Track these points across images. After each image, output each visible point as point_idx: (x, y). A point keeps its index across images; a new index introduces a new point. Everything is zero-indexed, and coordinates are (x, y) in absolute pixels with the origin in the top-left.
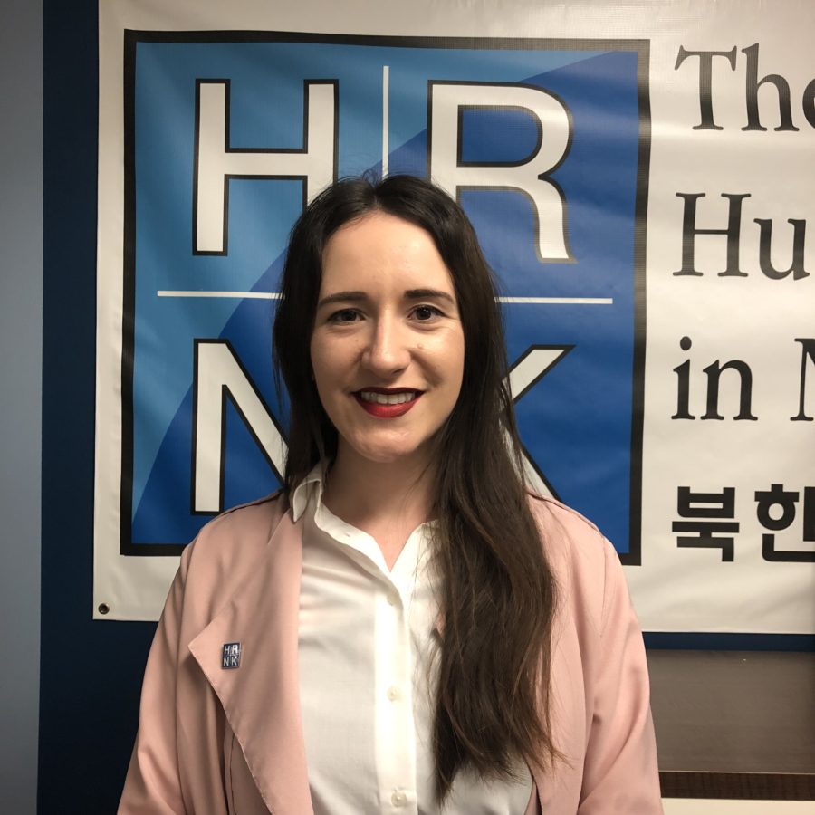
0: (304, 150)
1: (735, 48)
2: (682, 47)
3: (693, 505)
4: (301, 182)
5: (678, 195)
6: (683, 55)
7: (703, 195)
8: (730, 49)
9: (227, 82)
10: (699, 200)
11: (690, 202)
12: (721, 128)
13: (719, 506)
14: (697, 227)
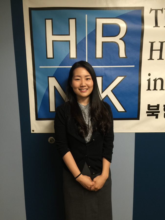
0: (69, 35)
1: (163, 8)
2: (151, 8)
3: (151, 108)
4: (69, 42)
5: (150, 42)
6: (151, 10)
7: (155, 42)
8: (162, 9)
9: (52, 19)
10: (154, 43)
11: (152, 44)
12: (159, 27)
13: (156, 108)
14: (154, 49)
